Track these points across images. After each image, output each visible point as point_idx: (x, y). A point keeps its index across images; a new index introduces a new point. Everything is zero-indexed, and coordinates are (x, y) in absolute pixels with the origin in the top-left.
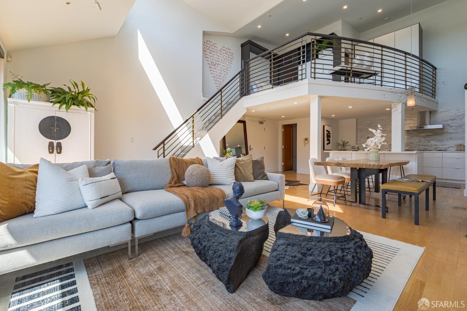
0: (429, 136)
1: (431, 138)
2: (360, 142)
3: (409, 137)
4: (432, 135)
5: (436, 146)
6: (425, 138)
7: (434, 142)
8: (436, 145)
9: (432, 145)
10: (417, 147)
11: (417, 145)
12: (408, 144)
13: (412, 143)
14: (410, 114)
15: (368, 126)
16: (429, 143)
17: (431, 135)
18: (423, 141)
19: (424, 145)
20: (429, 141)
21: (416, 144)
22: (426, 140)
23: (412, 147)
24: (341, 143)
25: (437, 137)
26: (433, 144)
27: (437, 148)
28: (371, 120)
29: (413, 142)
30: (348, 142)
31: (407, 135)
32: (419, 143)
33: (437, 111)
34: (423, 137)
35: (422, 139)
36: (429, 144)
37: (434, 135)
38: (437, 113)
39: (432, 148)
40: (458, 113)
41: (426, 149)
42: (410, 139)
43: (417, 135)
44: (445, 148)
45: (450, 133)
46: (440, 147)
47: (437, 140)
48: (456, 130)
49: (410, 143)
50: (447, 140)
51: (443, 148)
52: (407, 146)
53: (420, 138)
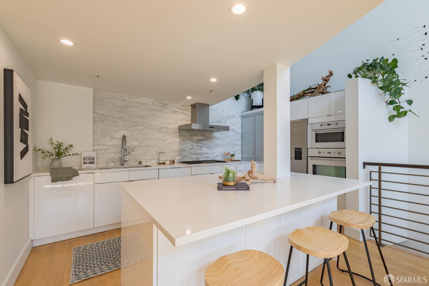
0: (200, 140)
1: (203, 144)
2: (99, 145)
3: (181, 140)
4: (204, 139)
5: (207, 155)
6: (198, 143)
7: (205, 148)
8: (207, 153)
9: (203, 153)
10: (190, 156)
11: (190, 153)
12: (180, 152)
13: (185, 150)
14: (182, 104)
15: (118, 111)
16: (201, 150)
17: (203, 139)
18: (196, 147)
19: (196, 152)
20: (201, 147)
21: (189, 151)
22: (198, 146)
23: (185, 156)
24: (49, 148)
25: (208, 143)
27: (207, 157)
28: (124, 101)
29: (185, 149)
30: (71, 146)
31: (180, 138)
32: (192, 151)
34: (196, 142)
35: (195, 144)
36: (201, 152)
37: (206, 140)
39: (204, 157)
40: (223, 115)
41: (198, 159)
42: (183, 144)
43: (190, 138)
44: (214, 157)
45: (217, 138)
46: (210, 155)
47: (208, 147)
48: (221, 135)
49: (182, 150)
50: (215, 147)
51: (213, 158)
52: (179, 155)
53: (193, 142)
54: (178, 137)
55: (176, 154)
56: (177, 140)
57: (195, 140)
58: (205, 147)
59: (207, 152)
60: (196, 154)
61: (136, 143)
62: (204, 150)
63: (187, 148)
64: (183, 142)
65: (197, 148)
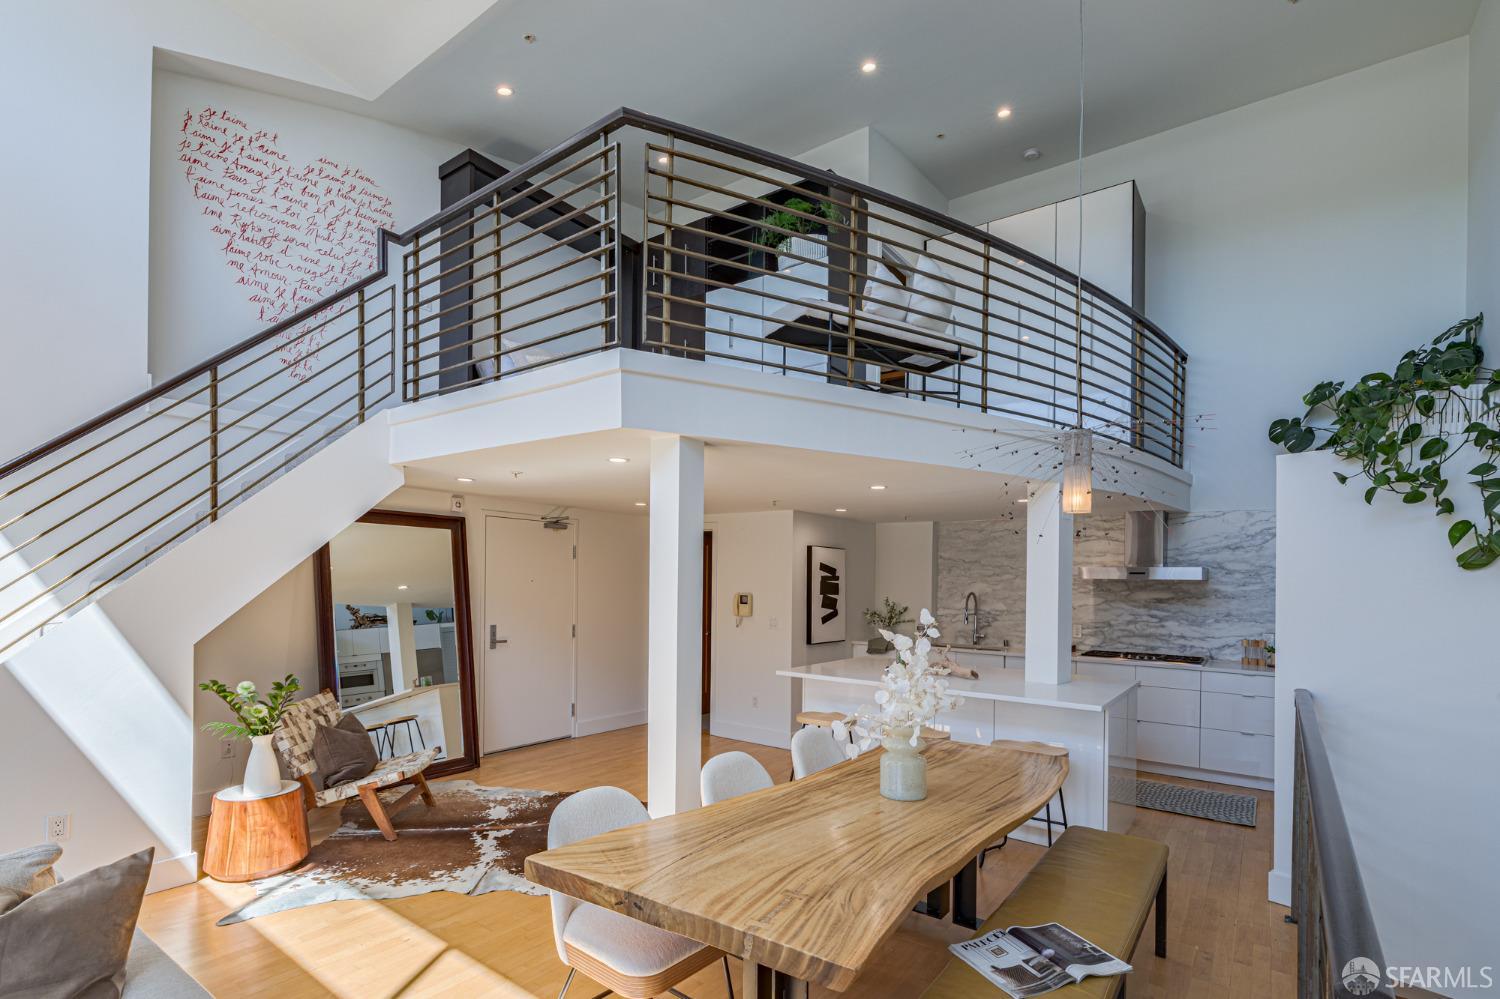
0: (1160, 601)
1: (1168, 611)
2: (944, 608)
3: (1100, 600)
4: (1173, 599)
5: (1182, 642)
6: (1151, 609)
7: (1177, 623)
8: (1183, 637)
9: (1170, 635)
10: (1124, 640)
11: (1126, 633)
13: (1110, 625)
14: (1104, 518)
15: (972, 550)
16: (1163, 626)
17: (1168, 599)
18: (1145, 618)
19: (1145, 632)
20: (1161, 620)
21: (1123, 627)
22: (1152, 616)
23: (1111, 639)
24: (884, 611)
25: (1186, 609)
26: (1174, 634)
27: (1185, 646)
28: (980, 531)
29: (1112, 622)
30: (906, 609)
31: (1095, 596)
32: (1131, 627)
33: (1187, 513)
34: (1145, 607)
35: (1142, 611)
36: (1163, 631)
37: (1179, 600)
38: (1187, 519)
39: (1171, 646)
40: (1252, 525)
41: (1152, 648)
42: (1105, 610)
43: (1127, 596)
44: (1210, 650)
45: (1225, 597)
46: (1195, 643)
47: (1187, 620)
48: (1244, 585)
49: (1104, 623)
50: (1217, 621)
51: (1204, 650)
52: (1094, 635)
53: (1135, 607)
54: (1092, 593)
55: (1086, 631)
56: (1091, 601)
57: (1143, 602)
58: (1178, 621)
59: (1185, 634)
60: (1148, 636)
61: (1001, 606)
62: (1173, 627)
63: (1116, 620)
64: (1105, 606)
65: (1147, 621)
